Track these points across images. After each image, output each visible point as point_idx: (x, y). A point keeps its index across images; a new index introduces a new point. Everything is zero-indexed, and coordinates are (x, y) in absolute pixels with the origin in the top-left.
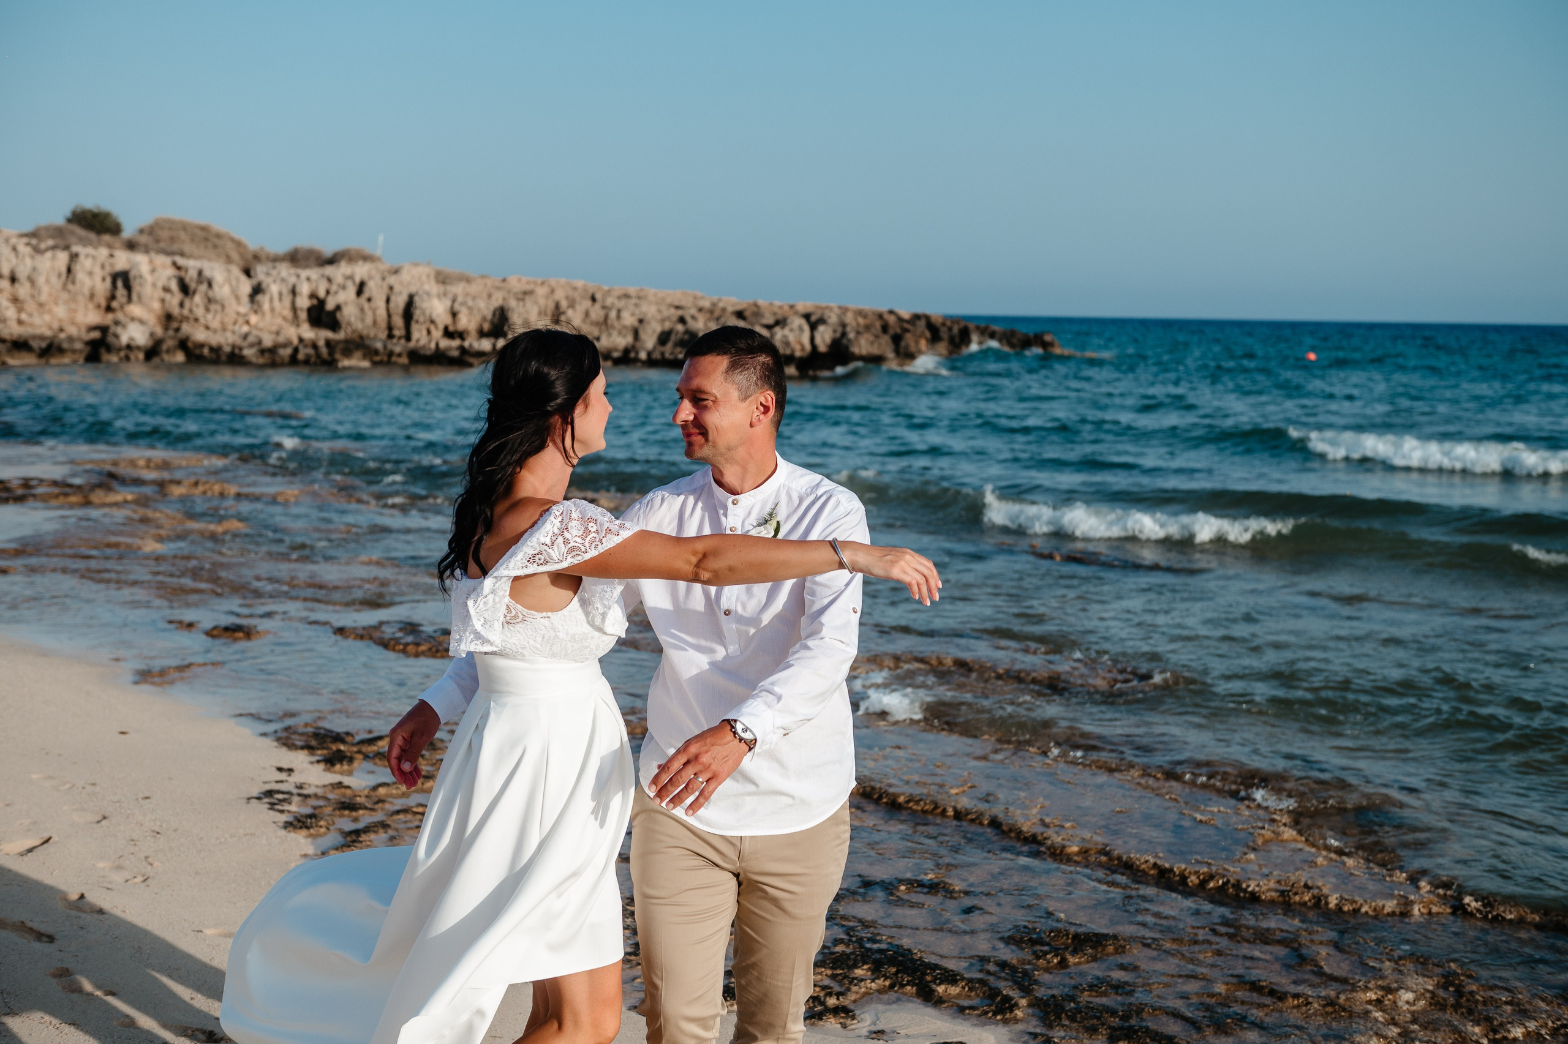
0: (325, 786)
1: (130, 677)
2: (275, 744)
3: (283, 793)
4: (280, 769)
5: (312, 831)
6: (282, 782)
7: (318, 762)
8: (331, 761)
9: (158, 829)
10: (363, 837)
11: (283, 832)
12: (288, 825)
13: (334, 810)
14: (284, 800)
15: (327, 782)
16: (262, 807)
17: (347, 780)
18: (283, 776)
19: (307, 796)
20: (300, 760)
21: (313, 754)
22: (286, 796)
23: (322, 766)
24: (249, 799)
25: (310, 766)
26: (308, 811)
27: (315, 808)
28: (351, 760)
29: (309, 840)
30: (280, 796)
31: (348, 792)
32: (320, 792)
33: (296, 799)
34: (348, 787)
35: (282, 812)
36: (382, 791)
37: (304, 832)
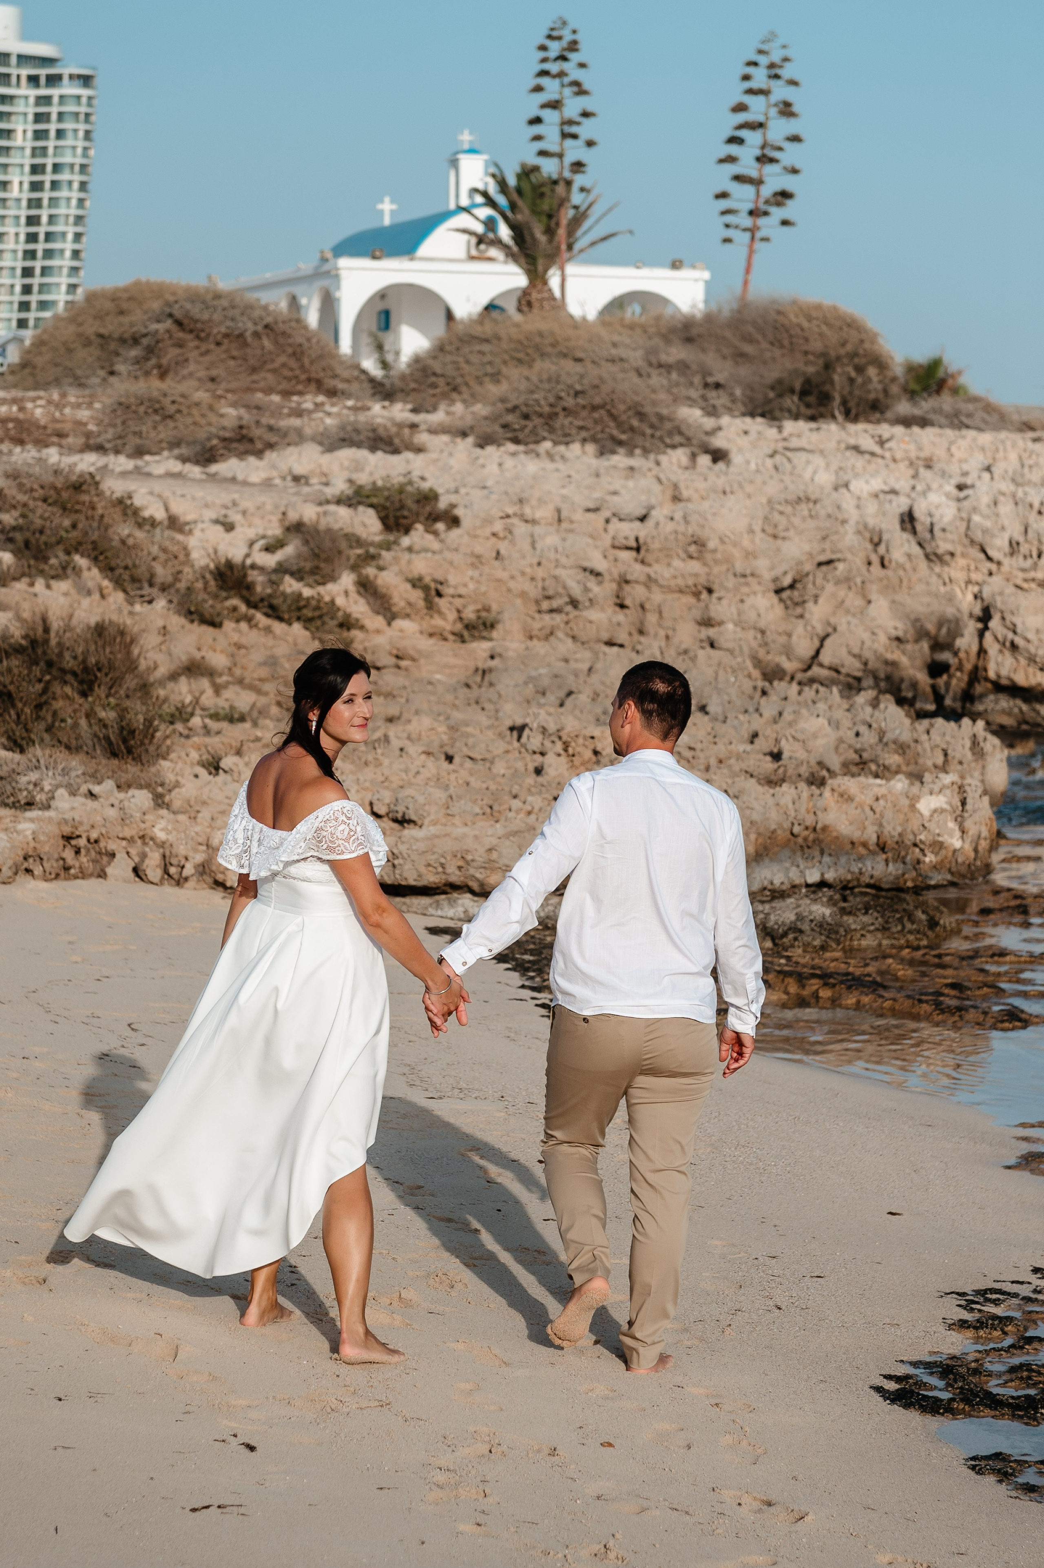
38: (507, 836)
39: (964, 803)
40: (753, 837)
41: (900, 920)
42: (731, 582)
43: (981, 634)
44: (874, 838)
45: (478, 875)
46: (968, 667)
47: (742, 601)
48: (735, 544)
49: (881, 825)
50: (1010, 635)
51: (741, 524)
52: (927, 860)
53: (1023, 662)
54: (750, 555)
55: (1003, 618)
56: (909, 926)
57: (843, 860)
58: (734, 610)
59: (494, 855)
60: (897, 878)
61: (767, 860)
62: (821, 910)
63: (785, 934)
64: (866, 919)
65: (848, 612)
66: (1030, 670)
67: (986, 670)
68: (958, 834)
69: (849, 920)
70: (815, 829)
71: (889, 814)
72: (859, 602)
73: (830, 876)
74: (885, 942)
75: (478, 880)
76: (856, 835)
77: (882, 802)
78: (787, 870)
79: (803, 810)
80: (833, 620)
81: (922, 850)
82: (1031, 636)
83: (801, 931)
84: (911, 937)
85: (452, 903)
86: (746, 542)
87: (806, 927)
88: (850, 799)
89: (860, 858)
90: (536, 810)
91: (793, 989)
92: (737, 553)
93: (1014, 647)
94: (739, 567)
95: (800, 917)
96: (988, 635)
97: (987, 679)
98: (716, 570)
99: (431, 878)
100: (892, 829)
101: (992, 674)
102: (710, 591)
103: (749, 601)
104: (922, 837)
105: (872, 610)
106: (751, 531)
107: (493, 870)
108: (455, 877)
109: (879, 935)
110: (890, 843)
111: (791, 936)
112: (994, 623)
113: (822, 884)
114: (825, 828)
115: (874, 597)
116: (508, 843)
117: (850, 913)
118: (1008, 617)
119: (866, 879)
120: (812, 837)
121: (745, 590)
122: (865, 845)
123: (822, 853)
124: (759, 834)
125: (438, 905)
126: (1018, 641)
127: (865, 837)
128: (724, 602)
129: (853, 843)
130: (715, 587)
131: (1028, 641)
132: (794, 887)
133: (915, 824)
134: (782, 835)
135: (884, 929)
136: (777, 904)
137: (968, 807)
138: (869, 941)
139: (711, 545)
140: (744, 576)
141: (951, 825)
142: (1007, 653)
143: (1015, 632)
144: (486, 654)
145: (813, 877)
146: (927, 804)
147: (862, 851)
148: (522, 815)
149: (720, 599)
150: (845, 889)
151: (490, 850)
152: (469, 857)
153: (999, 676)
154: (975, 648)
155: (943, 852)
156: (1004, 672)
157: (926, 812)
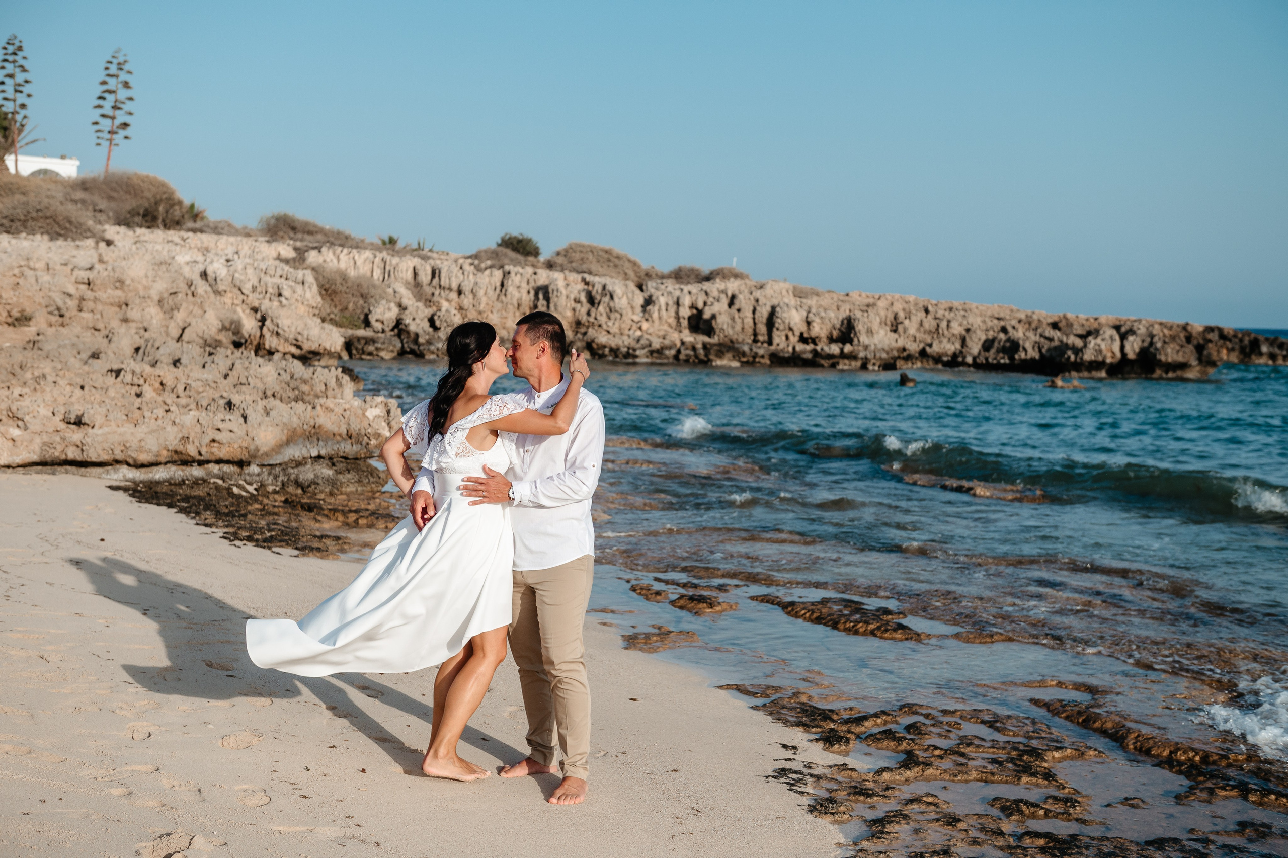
0: (831, 767)
1: (620, 642)
2: (770, 718)
3: (796, 772)
4: (784, 746)
5: (836, 817)
6: (790, 760)
7: (817, 740)
8: (830, 739)
9: (696, 807)
10: (888, 828)
11: (810, 817)
12: (812, 809)
13: (849, 794)
14: (799, 780)
15: (831, 763)
16: (779, 787)
17: (851, 762)
18: (789, 754)
19: (818, 778)
20: (797, 736)
21: (808, 732)
22: (800, 776)
23: (820, 745)
24: (767, 777)
25: (809, 744)
26: (825, 794)
27: (830, 791)
28: (848, 741)
29: (836, 826)
30: (794, 776)
31: (854, 775)
32: (827, 771)
33: (809, 780)
34: (853, 770)
35: (802, 793)
36: (886, 776)
37: (829, 818)
38: (150, 432)
39: (389, 412)
40: (285, 432)
41: (367, 476)
42: (138, 301)
43: (261, 328)
44: (345, 432)
45: (133, 455)
46: (255, 343)
47: (143, 310)
48: (139, 283)
49: (349, 424)
50: (276, 329)
51: (142, 273)
52: (372, 443)
53: (282, 341)
54: (146, 288)
55: (272, 320)
56: (372, 479)
57: (330, 443)
58: (139, 314)
59: (143, 444)
60: (357, 453)
61: (292, 445)
62: (327, 472)
63: (309, 486)
64: (349, 476)
65: (194, 316)
66: (286, 345)
67: (264, 344)
68: (387, 428)
69: (340, 477)
70: (314, 427)
71: (353, 418)
72: (200, 312)
73: (323, 452)
74: (360, 489)
75: (132, 458)
76: (336, 430)
77: (348, 412)
78: (301, 449)
79: (308, 416)
80: (188, 320)
81: (369, 438)
82: (286, 329)
83: (318, 484)
84: (373, 486)
85: (116, 471)
86: (144, 281)
87: (320, 481)
88: (332, 410)
89: (338, 443)
90: (160, 416)
91: (341, 518)
92: (140, 287)
93: (278, 334)
94: (142, 293)
95: (316, 476)
96: (265, 329)
97: (264, 349)
98: (130, 295)
99: (105, 457)
100: (355, 427)
101: (267, 347)
102: (127, 305)
103: (147, 310)
104: (369, 431)
105: (207, 315)
106: (147, 276)
107: (141, 452)
108: (119, 457)
109: (356, 484)
110: (354, 434)
111: (313, 487)
112: (268, 323)
113: (319, 457)
114: (320, 427)
115: (207, 309)
116: (150, 436)
117: (340, 473)
118: (275, 320)
119: (341, 454)
120: (313, 431)
121: (145, 305)
122: (340, 435)
123: (318, 440)
124: (289, 430)
125: (108, 472)
126: (280, 331)
127: (340, 431)
128: (135, 310)
129: (334, 435)
130: (130, 303)
131: (284, 331)
132: (304, 458)
133: (365, 424)
134: (299, 431)
135: (359, 481)
136: (301, 468)
137: (392, 414)
138: (351, 488)
139: (128, 282)
140: (144, 298)
141: (384, 424)
142: (275, 337)
143: (278, 326)
144: (35, 333)
145: (314, 453)
146: (372, 413)
147: (339, 438)
148: (153, 421)
149: (132, 309)
150: (331, 460)
151: (141, 441)
152: (128, 445)
153: (270, 347)
154: (258, 334)
155: (380, 439)
156: (273, 346)
157: (371, 417)
